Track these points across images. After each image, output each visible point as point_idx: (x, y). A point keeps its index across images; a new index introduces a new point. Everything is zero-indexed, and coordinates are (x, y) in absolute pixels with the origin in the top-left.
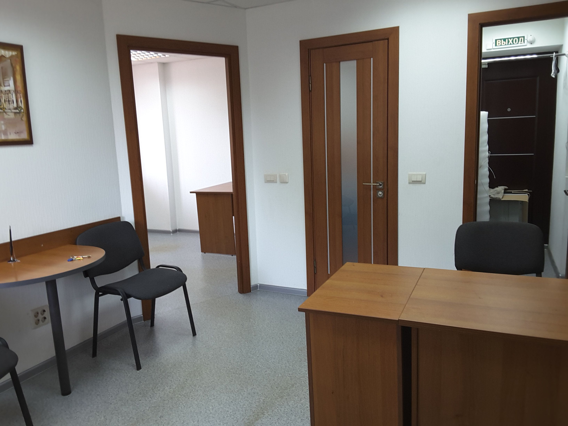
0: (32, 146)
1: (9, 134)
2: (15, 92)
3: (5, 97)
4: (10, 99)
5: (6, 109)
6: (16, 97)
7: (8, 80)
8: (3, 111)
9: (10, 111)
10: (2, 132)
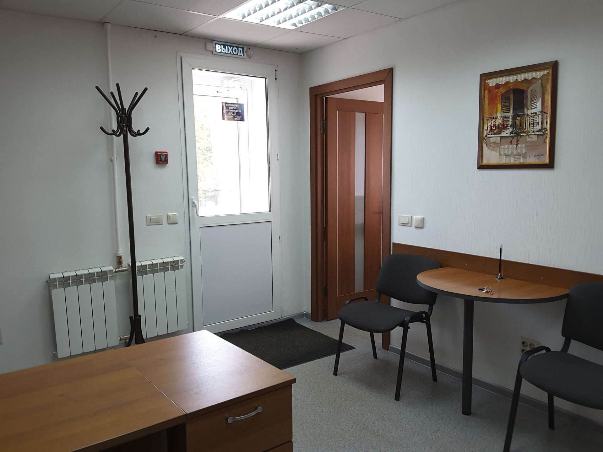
0: (554, 170)
1: (528, 157)
2: (542, 113)
3: (530, 120)
4: (535, 122)
5: (529, 132)
6: (542, 119)
7: (536, 102)
8: (526, 134)
9: (534, 134)
10: (521, 155)
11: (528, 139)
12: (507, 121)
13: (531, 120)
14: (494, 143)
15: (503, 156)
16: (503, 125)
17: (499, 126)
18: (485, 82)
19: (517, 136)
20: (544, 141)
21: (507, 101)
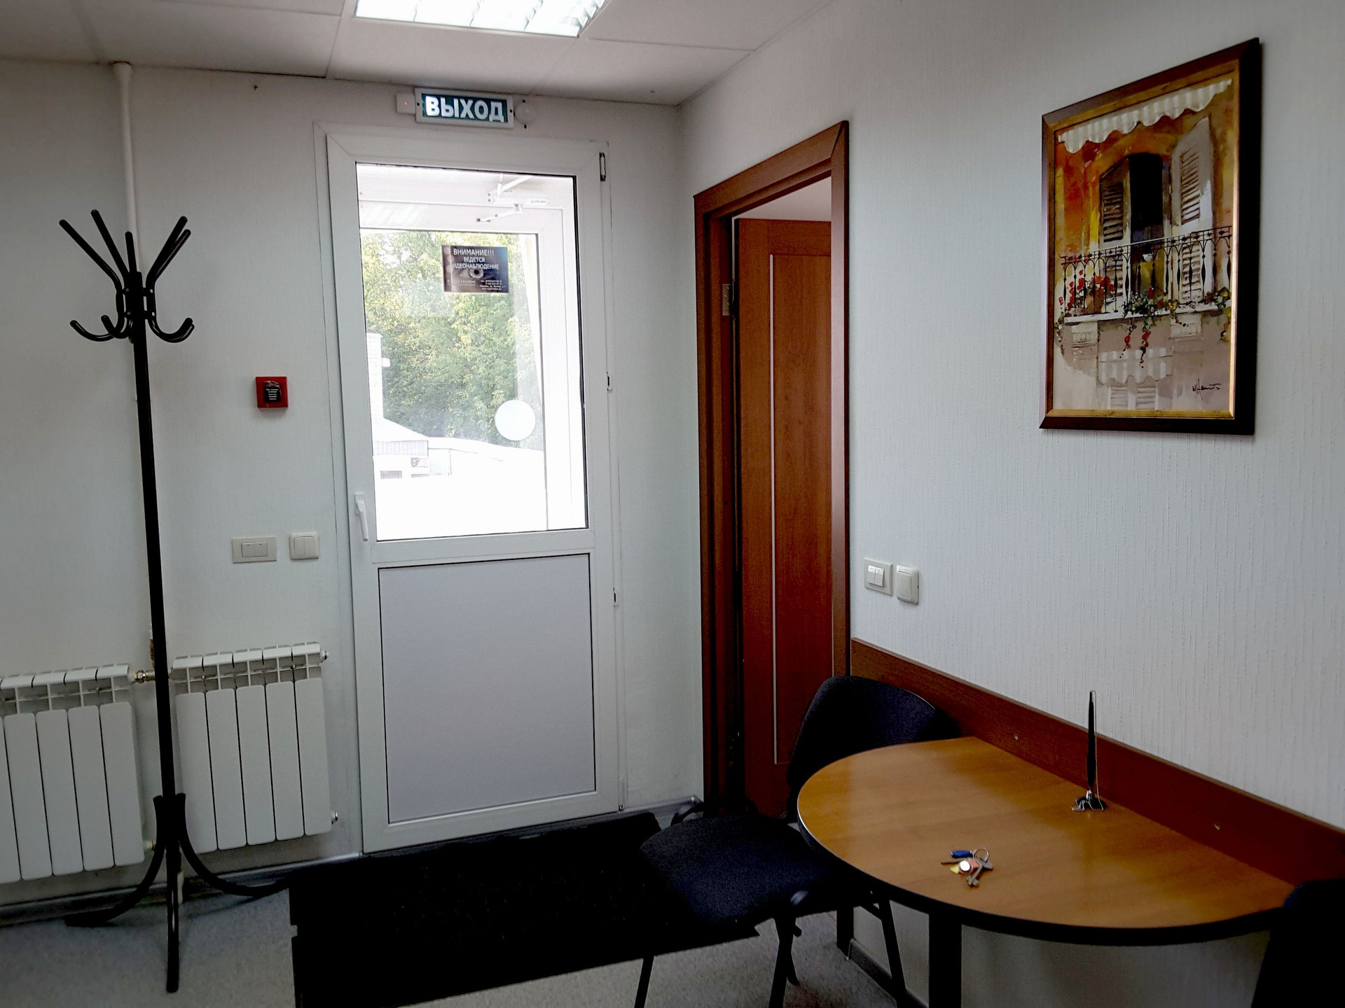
0: (1253, 441)
1: (1175, 392)
2: (1215, 233)
3: (1180, 262)
4: (1193, 268)
5: (1179, 304)
6: (1215, 255)
7: (1198, 196)
8: (1169, 312)
9: (1193, 310)
10: (1157, 384)
11: (1176, 330)
12: (1116, 268)
13: (1184, 260)
14: (1083, 345)
15: (1106, 387)
16: (1106, 282)
17: (1094, 287)
18: (1056, 139)
19: (1144, 319)
20: (1222, 335)
21: (1114, 201)
